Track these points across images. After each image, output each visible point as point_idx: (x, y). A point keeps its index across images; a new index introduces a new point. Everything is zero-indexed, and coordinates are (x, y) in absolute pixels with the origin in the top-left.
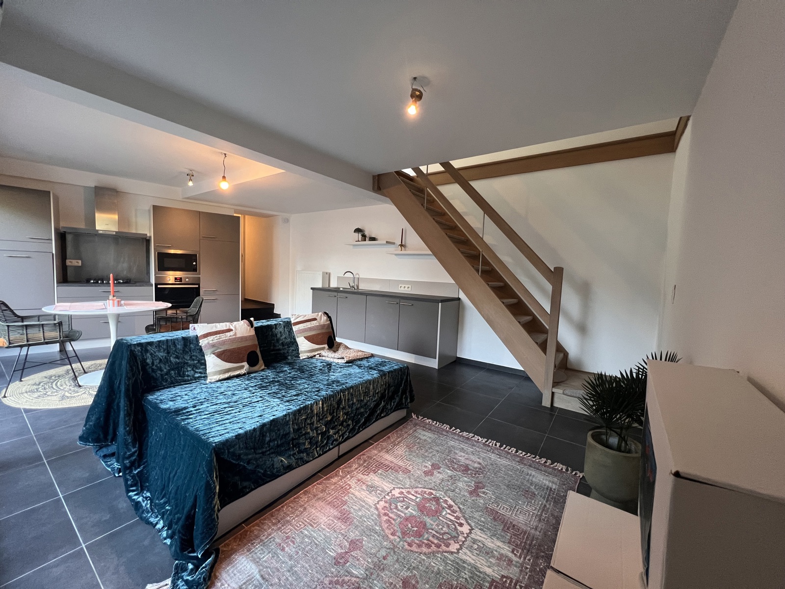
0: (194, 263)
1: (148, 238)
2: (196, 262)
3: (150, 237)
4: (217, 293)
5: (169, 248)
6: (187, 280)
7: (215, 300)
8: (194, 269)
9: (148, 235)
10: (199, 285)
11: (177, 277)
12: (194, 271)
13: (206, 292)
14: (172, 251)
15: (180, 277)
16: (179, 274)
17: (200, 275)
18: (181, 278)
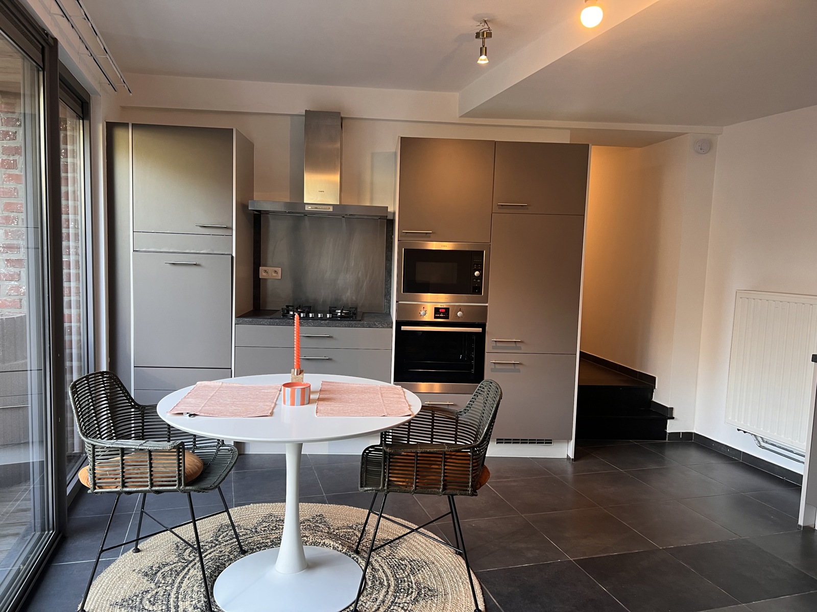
0: (477, 273)
1: (390, 217)
2: (481, 270)
3: (394, 214)
4: (524, 348)
5: (428, 237)
6: (459, 314)
7: (517, 367)
8: (474, 288)
9: (390, 209)
10: (483, 326)
11: (439, 306)
12: (474, 292)
13: (499, 344)
14: (434, 246)
15: (444, 306)
16: (442, 300)
17: (487, 303)
18: (447, 310)
